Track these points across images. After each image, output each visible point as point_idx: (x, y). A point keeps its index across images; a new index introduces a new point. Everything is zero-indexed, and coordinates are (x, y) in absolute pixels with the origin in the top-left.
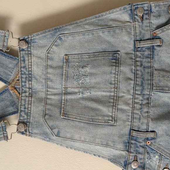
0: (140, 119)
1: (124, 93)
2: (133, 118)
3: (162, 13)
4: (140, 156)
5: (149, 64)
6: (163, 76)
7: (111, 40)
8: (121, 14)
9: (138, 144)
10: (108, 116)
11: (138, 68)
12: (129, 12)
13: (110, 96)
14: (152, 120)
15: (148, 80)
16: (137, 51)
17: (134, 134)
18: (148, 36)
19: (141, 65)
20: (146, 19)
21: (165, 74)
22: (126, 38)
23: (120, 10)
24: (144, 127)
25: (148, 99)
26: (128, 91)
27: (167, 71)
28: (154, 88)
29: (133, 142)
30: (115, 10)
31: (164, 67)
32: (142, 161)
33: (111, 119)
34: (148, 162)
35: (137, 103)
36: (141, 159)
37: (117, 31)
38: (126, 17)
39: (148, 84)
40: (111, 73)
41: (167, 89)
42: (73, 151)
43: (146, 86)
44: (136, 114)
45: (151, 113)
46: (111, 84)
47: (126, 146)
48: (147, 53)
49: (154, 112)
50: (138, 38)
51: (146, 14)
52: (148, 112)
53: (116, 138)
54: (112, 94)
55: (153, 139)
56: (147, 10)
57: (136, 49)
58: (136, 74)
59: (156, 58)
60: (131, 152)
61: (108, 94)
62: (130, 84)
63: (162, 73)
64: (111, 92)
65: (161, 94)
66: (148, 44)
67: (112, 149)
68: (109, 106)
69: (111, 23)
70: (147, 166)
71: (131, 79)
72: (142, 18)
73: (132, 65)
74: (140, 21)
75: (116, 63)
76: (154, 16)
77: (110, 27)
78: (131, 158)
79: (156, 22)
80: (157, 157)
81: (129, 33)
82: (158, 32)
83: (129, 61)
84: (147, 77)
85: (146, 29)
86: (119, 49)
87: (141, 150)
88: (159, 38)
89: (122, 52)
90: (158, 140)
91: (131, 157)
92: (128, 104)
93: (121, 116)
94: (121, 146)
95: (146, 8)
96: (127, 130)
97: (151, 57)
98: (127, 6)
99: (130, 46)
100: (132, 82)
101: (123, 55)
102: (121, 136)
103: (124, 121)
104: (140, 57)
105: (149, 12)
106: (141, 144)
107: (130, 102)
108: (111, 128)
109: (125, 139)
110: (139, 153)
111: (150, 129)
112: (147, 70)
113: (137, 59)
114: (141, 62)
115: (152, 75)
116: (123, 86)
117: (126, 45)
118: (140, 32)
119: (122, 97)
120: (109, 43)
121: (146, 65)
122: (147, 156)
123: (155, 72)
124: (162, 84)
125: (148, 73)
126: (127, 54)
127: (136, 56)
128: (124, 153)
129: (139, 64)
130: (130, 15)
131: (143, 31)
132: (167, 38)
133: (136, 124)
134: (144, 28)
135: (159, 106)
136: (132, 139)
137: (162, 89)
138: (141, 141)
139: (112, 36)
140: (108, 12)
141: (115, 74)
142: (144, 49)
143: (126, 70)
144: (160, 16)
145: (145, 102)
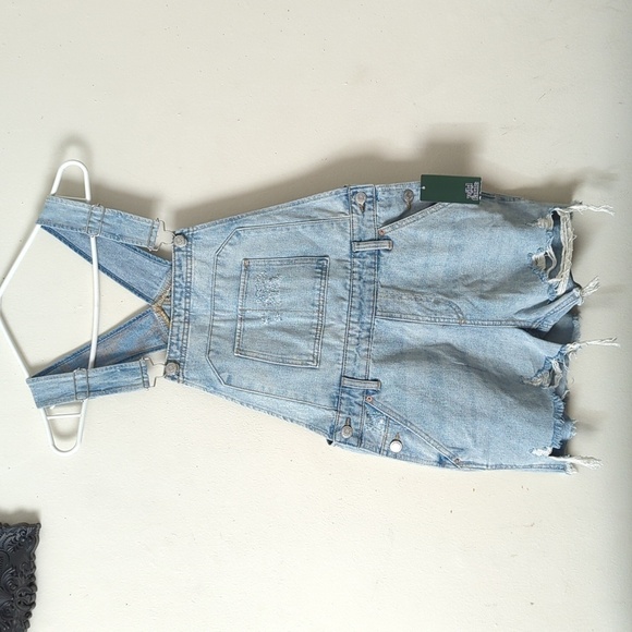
0: (355, 361)
1: (333, 319)
2: (345, 358)
3: (394, 202)
4: (354, 419)
5: (372, 278)
6: (393, 297)
7: (317, 239)
8: (331, 201)
9: (353, 400)
10: (307, 355)
11: (355, 283)
12: (344, 198)
13: (312, 324)
14: (374, 362)
15: (369, 301)
16: (355, 257)
17: (346, 382)
18: (371, 235)
19: (360, 278)
20: (369, 209)
21: (395, 292)
22: (338, 237)
23: (331, 195)
24: (362, 372)
25: (369, 330)
26: (340, 317)
27: (398, 289)
28: (378, 313)
29: (345, 395)
30: (322, 195)
31: (395, 283)
32: (358, 427)
33: (311, 358)
34: (367, 429)
35: (352, 336)
36: (356, 424)
37: (325, 226)
38: (339, 206)
39: (369, 307)
40: (314, 288)
41: (398, 315)
42: (250, 410)
43: (366, 310)
44: (350, 352)
45: (374, 351)
46: (313, 305)
47: (334, 403)
48: (369, 260)
49: (378, 350)
50: (356, 238)
51: (370, 202)
52: (368, 350)
53: (319, 389)
54: (315, 321)
55: (376, 392)
56: (371, 197)
57: (353, 254)
58: (351, 292)
59: (383, 268)
60: (340, 412)
61: (308, 321)
62: (342, 306)
63: (390, 291)
64: (313, 318)
65: (389, 323)
66: (371, 247)
67: (312, 408)
68: (309, 340)
69: (315, 214)
70: (366, 436)
71: (344, 299)
72: (363, 208)
73: (347, 277)
74: (360, 212)
75: (322, 273)
76: (381, 206)
77: (314, 219)
78: (342, 420)
79: (384, 214)
80: (382, 422)
81: (343, 230)
82: (387, 230)
83: (342, 272)
84: (367, 296)
85: (369, 224)
86: (327, 254)
87: (357, 409)
88: (389, 239)
89: (333, 257)
90: (383, 394)
91: (340, 420)
92: (339, 337)
93: (327, 355)
94: (326, 402)
95: (369, 194)
96: (335, 378)
97: (376, 266)
98: (341, 190)
99: (344, 249)
100: (346, 303)
101: (333, 262)
102: (326, 386)
103: (332, 364)
104: (359, 266)
105: (374, 199)
106: (357, 400)
107: (342, 334)
108: (311, 372)
109: (333, 390)
110: (354, 414)
111: (371, 376)
112: (368, 287)
113: (354, 270)
114: (360, 273)
115: (375, 293)
116: (332, 309)
117: (338, 248)
118: (360, 229)
119: (330, 325)
120: (313, 243)
121: (368, 278)
122: (365, 419)
123: (381, 290)
124: (390, 308)
125: (370, 290)
126: (338, 260)
127: (353, 265)
128: (330, 414)
129: (356, 276)
130: (344, 202)
131: (364, 228)
132: (402, 241)
133: (350, 367)
134: (365, 222)
135: (386, 342)
136: (343, 392)
137: (390, 317)
138: (356, 394)
139: (318, 233)
140: (311, 198)
141: (320, 290)
142: (365, 254)
143: (336, 284)
144: (390, 206)
145: (364, 334)
